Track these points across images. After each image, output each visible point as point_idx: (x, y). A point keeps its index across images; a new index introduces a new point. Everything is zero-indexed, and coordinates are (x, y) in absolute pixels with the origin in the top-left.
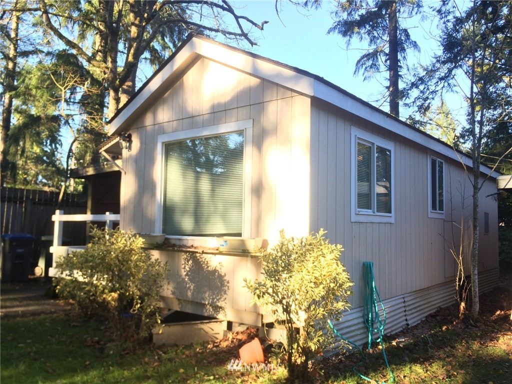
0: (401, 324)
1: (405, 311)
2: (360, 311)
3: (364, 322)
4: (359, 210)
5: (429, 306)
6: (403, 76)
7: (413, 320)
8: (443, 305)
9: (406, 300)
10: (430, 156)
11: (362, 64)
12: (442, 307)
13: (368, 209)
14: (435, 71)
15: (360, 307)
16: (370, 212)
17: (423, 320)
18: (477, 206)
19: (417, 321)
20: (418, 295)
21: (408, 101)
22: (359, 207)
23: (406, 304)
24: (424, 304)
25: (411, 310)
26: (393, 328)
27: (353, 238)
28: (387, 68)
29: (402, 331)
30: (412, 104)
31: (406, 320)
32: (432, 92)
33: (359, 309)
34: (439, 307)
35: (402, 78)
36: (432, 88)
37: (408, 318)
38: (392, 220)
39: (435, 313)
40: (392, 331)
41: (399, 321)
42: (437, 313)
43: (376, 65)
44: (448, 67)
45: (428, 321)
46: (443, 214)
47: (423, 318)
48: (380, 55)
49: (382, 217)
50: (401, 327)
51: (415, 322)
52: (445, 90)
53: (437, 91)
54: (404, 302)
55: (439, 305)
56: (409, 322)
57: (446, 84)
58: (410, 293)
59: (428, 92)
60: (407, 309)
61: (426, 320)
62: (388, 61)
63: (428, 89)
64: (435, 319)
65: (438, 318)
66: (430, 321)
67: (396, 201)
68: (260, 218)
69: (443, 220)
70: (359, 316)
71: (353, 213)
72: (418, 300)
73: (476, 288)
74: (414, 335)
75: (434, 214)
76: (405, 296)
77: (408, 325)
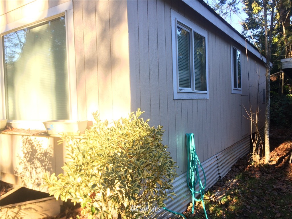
0: (215, 178)
1: (218, 167)
2: (185, 176)
4: (180, 88)
7: (224, 172)
9: (218, 158)
10: (232, 46)
12: (241, 157)
13: (188, 87)
15: (183, 173)
16: (189, 90)
17: (230, 170)
19: (226, 172)
22: (180, 86)
23: (218, 161)
24: (230, 158)
25: (221, 165)
27: (176, 114)
31: (219, 174)
33: (183, 175)
34: (239, 158)
36: (225, 11)
37: (220, 171)
38: (207, 97)
39: (237, 163)
40: (209, 186)
41: (214, 176)
42: (239, 164)
45: (233, 171)
46: (240, 90)
47: (230, 168)
49: (199, 95)
50: (216, 180)
51: (225, 174)
52: (232, 12)
53: (228, 13)
54: (217, 160)
56: (221, 175)
57: (233, 8)
58: (221, 152)
60: (219, 165)
64: (237, 169)
65: (240, 167)
66: (234, 170)
67: (209, 80)
68: (85, 100)
69: (240, 95)
70: (183, 181)
71: (175, 91)
72: (226, 155)
73: (268, 144)
74: (226, 187)
75: (235, 90)
76: (218, 155)
77: (220, 177)
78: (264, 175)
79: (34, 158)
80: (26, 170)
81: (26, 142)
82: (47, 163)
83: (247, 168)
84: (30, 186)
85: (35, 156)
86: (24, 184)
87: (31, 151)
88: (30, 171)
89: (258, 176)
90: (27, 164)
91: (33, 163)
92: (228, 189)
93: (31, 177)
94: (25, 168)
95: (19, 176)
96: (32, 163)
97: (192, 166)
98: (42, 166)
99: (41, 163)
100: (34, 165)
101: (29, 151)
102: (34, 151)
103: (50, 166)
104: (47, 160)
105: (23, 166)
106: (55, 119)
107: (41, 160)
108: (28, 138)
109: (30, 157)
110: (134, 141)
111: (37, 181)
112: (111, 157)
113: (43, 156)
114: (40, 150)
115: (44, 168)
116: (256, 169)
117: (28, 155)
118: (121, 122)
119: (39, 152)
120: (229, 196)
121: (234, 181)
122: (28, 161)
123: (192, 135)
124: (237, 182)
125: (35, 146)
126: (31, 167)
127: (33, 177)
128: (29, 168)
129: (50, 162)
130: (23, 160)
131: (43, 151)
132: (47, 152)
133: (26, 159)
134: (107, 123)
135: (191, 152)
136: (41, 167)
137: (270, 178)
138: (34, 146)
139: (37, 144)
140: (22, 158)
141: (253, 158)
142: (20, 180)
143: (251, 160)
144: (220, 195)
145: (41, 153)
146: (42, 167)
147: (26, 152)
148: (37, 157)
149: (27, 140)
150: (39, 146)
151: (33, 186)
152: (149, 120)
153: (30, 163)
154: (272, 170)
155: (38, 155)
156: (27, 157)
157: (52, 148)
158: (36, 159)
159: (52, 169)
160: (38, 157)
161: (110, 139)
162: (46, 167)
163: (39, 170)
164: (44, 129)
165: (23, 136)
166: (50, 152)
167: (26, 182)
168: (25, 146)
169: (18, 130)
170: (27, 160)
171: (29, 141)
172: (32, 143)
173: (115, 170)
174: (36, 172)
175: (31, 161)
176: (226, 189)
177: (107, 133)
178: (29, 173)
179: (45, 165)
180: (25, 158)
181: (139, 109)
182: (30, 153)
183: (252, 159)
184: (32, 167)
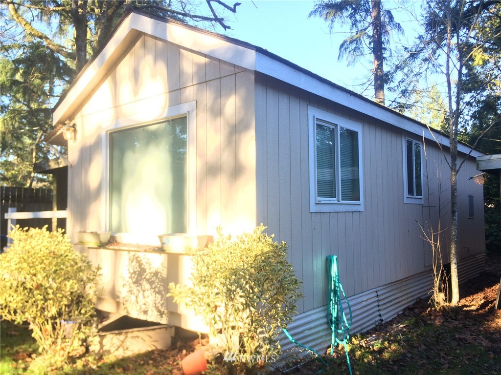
0: (374, 321)
1: (378, 306)
3: (327, 323)
4: (320, 198)
5: (407, 298)
6: (388, 59)
7: (388, 315)
8: (422, 296)
9: (379, 293)
10: (405, 137)
11: (346, 49)
12: (423, 298)
13: (332, 196)
14: (419, 52)
15: (323, 306)
16: (334, 200)
17: (400, 313)
18: (456, 189)
19: (393, 315)
20: (394, 287)
21: (392, 85)
22: (319, 196)
23: (380, 298)
24: (401, 297)
25: (385, 304)
26: (364, 326)
27: (313, 230)
28: (371, 51)
29: (374, 328)
30: (396, 88)
31: (380, 315)
32: (416, 75)
33: (322, 308)
34: (419, 298)
35: (387, 60)
36: (416, 70)
37: (382, 313)
38: (361, 208)
39: (414, 304)
41: (371, 317)
42: (416, 306)
43: (359, 49)
44: (432, 47)
45: (405, 315)
46: (421, 199)
47: (400, 311)
48: (363, 38)
49: (349, 206)
50: (374, 323)
51: (390, 317)
52: (429, 72)
53: (421, 73)
54: (377, 296)
55: (418, 296)
56: (383, 318)
57: (430, 66)
58: (385, 285)
59: (412, 74)
60: (381, 303)
61: (403, 313)
62: (372, 44)
63: (412, 72)
64: (412, 313)
65: (416, 310)
66: (407, 314)
67: (365, 187)
68: (205, 211)
69: (421, 206)
70: (322, 316)
71: (312, 202)
72: (394, 292)
73: (456, 277)
74: (387, 332)
75: (409, 199)
76: (378, 289)
77: (382, 320)
78: (448, 322)
79: (142, 279)
80: (131, 294)
81: (133, 259)
82: (158, 284)
83: (426, 311)
84: (135, 314)
85: (143, 277)
86: (127, 312)
87: (138, 271)
88: (136, 295)
89: (439, 322)
90: (133, 286)
91: (141, 285)
92: (388, 334)
93: (137, 302)
94: (129, 291)
95: (121, 301)
96: (138, 284)
97: (334, 297)
98: (152, 288)
99: (151, 285)
100: (141, 288)
101: (136, 270)
102: (143, 271)
103: (162, 288)
104: (157, 281)
105: (127, 288)
106: (170, 232)
107: (150, 280)
108: (135, 255)
109: (137, 278)
110: (256, 256)
111: (143, 307)
112: (234, 270)
113: (153, 277)
114: (150, 269)
115: (153, 290)
116: (438, 314)
117: (135, 275)
118: (244, 236)
119: (148, 271)
120: (386, 343)
121: (402, 326)
122: (134, 283)
123: (335, 257)
124: (404, 327)
125: (144, 264)
126: (137, 290)
127: (139, 302)
128: (135, 291)
129: (162, 284)
130: (128, 282)
131: (153, 270)
132: (159, 271)
133: (132, 280)
134: (230, 238)
135: (332, 279)
136: (150, 289)
137: (455, 326)
138: (142, 264)
139: (147, 261)
140: (127, 279)
141: (436, 298)
142: (122, 307)
143: (432, 300)
144: (375, 340)
145: (151, 273)
146: (152, 290)
147: (132, 271)
148: (145, 278)
149: (135, 257)
150: (148, 264)
151: (138, 314)
152: (273, 236)
153: (136, 285)
154: (462, 316)
155: (147, 275)
156: (134, 277)
157: (164, 266)
158: (145, 280)
159: (163, 292)
160: (148, 277)
161: (233, 252)
162: (157, 290)
163: (147, 293)
164: (159, 244)
165: (129, 251)
166: (162, 272)
167: (129, 309)
168: (131, 264)
169: (125, 245)
170: (134, 281)
171: (136, 258)
172: (141, 260)
173: (236, 281)
174: (144, 296)
175: (137, 282)
176: (386, 334)
177: (230, 246)
178: (135, 297)
179: (155, 287)
180: (130, 279)
181: (262, 224)
182: (137, 272)
183: (434, 300)
184: (139, 290)
